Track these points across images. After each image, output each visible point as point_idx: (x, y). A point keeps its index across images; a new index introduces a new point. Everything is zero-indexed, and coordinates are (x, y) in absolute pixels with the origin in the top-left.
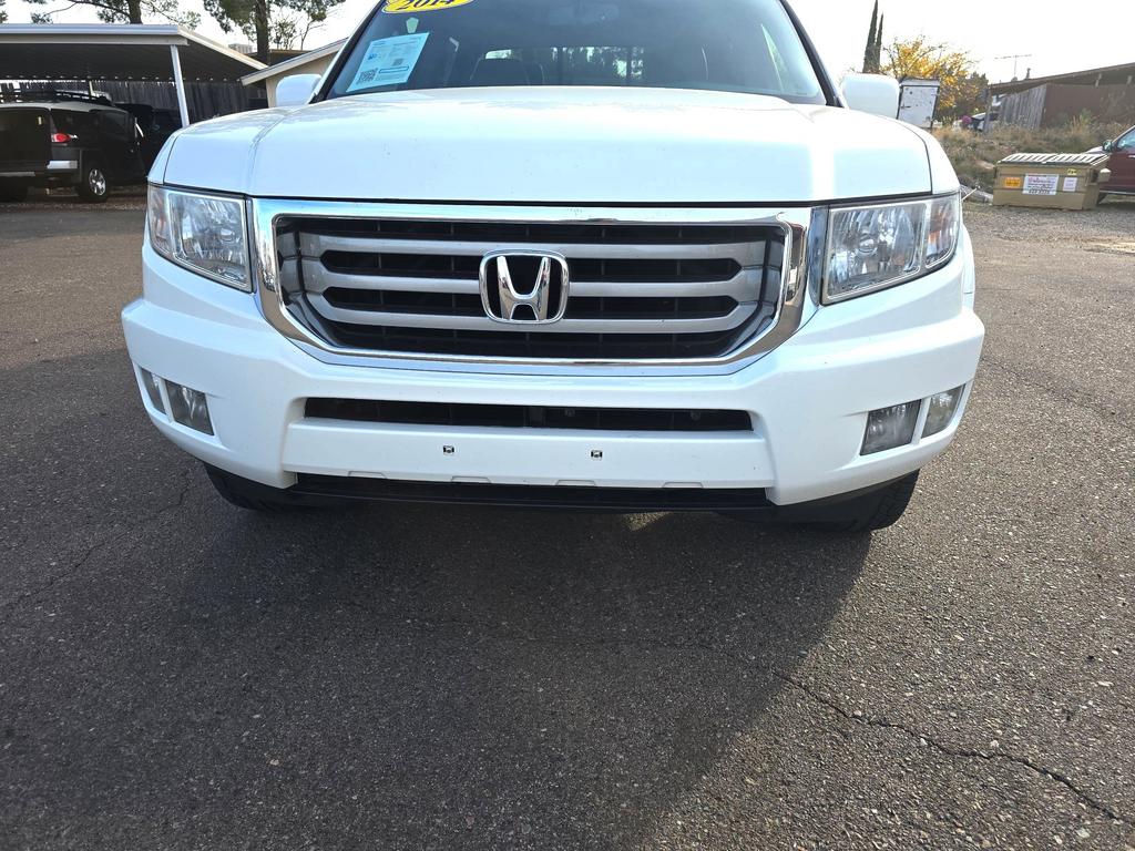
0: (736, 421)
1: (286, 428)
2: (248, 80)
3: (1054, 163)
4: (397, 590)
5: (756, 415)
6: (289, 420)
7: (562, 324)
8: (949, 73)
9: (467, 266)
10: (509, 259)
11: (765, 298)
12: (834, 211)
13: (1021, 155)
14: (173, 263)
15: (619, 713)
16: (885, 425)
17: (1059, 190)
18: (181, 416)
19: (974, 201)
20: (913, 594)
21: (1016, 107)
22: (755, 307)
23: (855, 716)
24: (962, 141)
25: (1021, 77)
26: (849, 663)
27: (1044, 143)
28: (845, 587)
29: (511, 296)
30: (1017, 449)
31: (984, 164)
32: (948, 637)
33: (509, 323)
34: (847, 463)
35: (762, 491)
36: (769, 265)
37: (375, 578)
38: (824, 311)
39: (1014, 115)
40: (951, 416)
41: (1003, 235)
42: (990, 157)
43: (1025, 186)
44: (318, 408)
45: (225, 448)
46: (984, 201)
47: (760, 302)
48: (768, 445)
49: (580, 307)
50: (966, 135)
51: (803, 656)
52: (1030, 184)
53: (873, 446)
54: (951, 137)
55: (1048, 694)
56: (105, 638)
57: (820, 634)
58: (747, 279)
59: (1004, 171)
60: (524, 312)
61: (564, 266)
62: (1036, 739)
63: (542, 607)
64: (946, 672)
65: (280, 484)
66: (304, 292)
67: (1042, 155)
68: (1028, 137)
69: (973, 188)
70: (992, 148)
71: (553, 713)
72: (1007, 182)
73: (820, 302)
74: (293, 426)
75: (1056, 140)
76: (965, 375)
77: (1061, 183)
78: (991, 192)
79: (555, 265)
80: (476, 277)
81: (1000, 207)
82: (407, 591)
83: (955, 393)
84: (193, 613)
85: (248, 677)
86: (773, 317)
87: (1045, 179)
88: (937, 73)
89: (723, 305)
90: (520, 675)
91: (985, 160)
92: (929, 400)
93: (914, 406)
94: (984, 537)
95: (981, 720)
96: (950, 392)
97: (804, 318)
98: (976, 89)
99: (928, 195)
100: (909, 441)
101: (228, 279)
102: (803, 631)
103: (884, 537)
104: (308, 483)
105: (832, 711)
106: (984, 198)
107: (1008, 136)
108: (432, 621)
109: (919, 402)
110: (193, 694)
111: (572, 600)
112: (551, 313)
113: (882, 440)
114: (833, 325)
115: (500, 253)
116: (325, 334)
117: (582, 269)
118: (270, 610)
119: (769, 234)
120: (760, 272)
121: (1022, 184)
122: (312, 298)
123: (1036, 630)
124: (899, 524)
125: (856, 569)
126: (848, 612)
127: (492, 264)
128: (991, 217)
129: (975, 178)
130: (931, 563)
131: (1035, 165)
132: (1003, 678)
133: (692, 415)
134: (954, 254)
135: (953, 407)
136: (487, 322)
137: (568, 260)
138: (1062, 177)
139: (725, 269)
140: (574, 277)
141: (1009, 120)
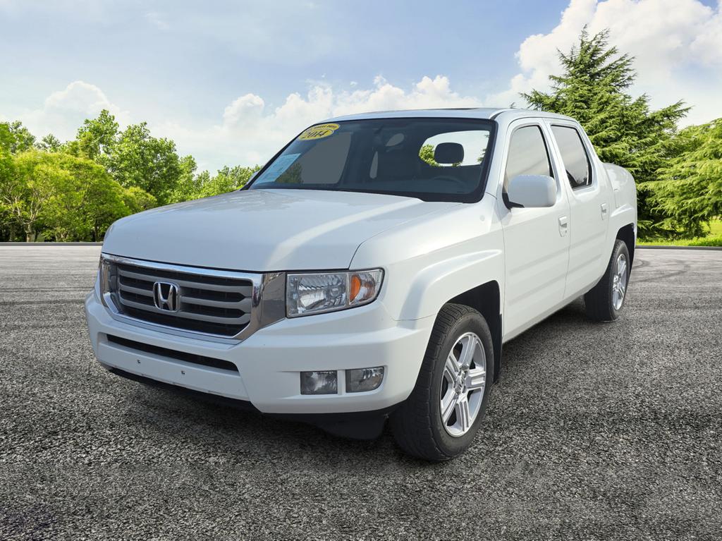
1: (98, 345)
5: (235, 364)
6: (99, 341)
7: (177, 312)
9: (149, 285)
10: (161, 284)
12: (289, 275)
29: (162, 299)
33: (162, 310)
48: (242, 379)
58: (247, 302)
60: (166, 306)
61: (177, 288)
73: (286, 316)
74: (101, 344)
79: (174, 289)
80: (152, 290)
89: (238, 313)
99: (347, 269)
100: (335, 393)
112: (174, 308)
115: (159, 281)
136: (156, 309)
137: (180, 287)
139: (238, 297)
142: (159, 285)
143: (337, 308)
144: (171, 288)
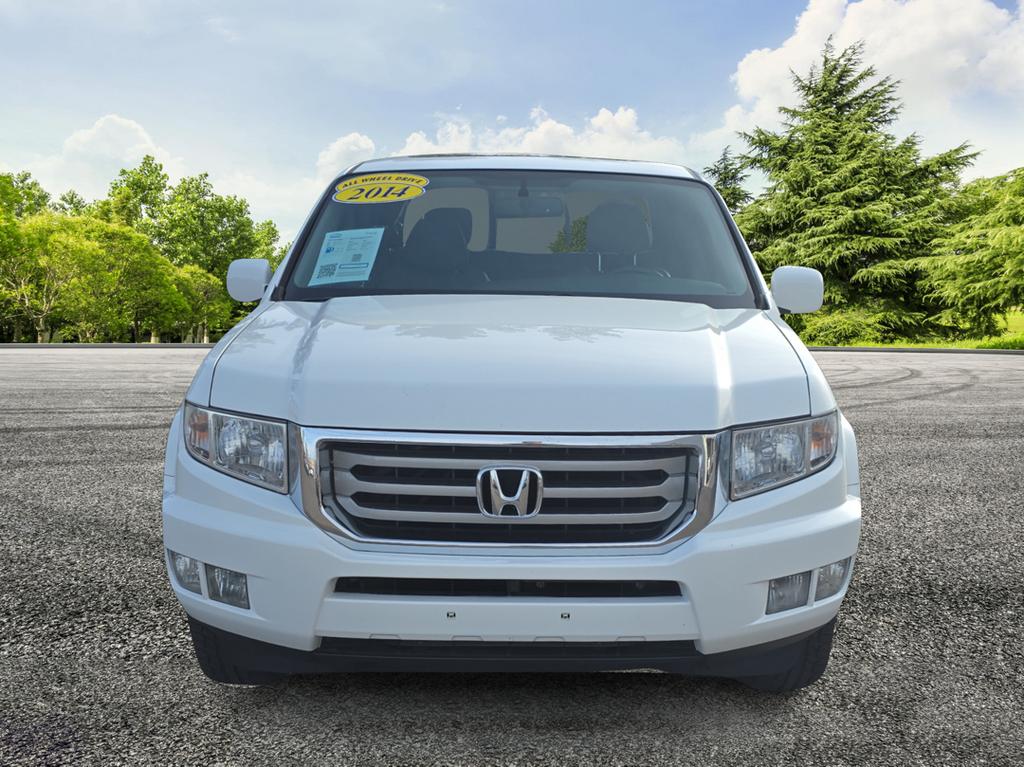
0: (668, 589)
1: (322, 602)
5: (682, 584)
6: (325, 595)
7: (537, 517)
9: (468, 477)
10: (498, 472)
11: (686, 497)
12: (736, 433)
14: (213, 469)
16: (785, 590)
18: (214, 594)
22: (680, 503)
29: (500, 498)
34: (757, 619)
35: (692, 641)
36: (689, 472)
38: (732, 505)
40: (841, 582)
44: (347, 585)
45: (262, 619)
47: (684, 500)
48: (693, 607)
49: (551, 506)
53: (775, 607)
58: (673, 483)
60: (510, 510)
61: (539, 475)
65: (308, 647)
66: (334, 494)
73: (730, 498)
74: (326, 599)
76: (850, 549)
79: (533, 476)
80: (474, 485)
83: (844, 564)
86: (692, 513)
89: (657, 503)
92: (818, 572)
93: (807, 575)
96: (839, 563)
97: (716, 512)
99: (809, 416)
100: (804, 603)
101: (253, 479)
104: (330, 646)
109: (810, 573)
112: (530, 510)
113: (783, 603)
115: (493, 468)
116: (350, 526)
117: (552, 478)
119: (689, 453)
120: (683, 478)
122: (340, 500)
127: (487, 476)
133: (637, 585)
134: (834, 457)
135: (843, 575)
136: (482, 517)
137: (542, 472)
139: (658, 477)
140: (547, 484)
142: (494, 475)
143: (797, 476)
144: (525, 477)
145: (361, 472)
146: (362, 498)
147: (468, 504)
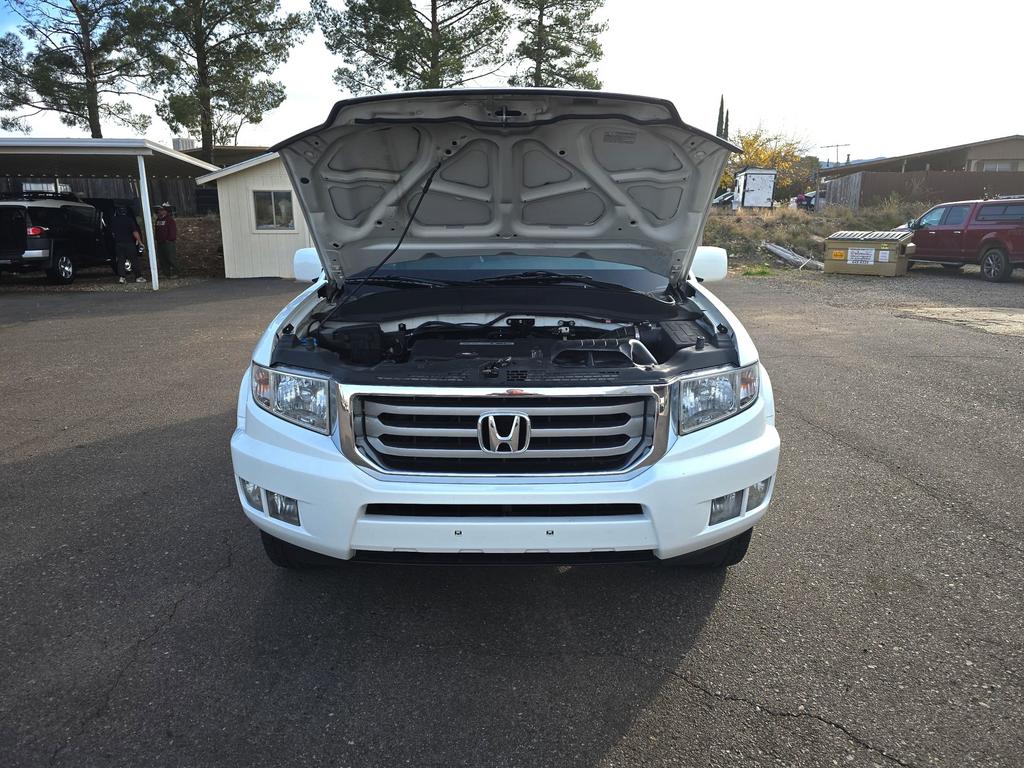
0: (634, 510)
1: (356, 523)
2: (201, 181)
3: (870, 240)
4: (404, 624)
5: (645, 506)
7: (526, 452)
8: (784, 159)
9: (470, 422)
10: (495, 417)
11: (645, 433)
12: (683, 382)
13: (844, 232)
14: (274, 415)
15: (567, 700)
16: (722, 508)
17: (876, 261)
18: (274, 513)
19: (810, 269)
20: (754, 611)
21: (839, 189)
22: (641, 439)
23: (717, 695)
24: (797, 219)
25: (843, 160)
26: (713, 661)
27: (863, 219)
28: (709, 609)
29: (497, 438)
30: (829, 499)
31: (815, 238)
32: (776, 640)
33: (495, 454)
34: (701, 531)
35: (651, 551)
36: (647, 413)
37: (387, 616)
38: (681, 439)
39: (838, 195)
40: (764, 496)
41: (832, 302)
42: (819, 232)
43: (849, 258)
44: (375, 510)
45: (309, 535)
46: (818, 269)
47: (644, 436)
48: (653, 523)
49: (537, 443)
50: (800, 213)
51: (682, 658)
52: (853, 256)
53: (716, 520)
54: (787, 216)
55: (837, 675)
56: (211, 667)
57: (693, 642)
58: (634, 423)
59: (830, 246)
60: (504, 447)
61: (528, 419)
62: (827, 703)
63: (507, 632)
64: (774, 663)
65: (346, 557)
66: (365, 436)
67: (860, 233)
68: (850, 215)
69: (808, 258)
70: (821, 224)
71: (525, 703)
72: (834, 253)
73: (679, 433)
74: (360, 522)
75: (872, 217)
76: (771, 471)
77: (877, 256)
78: (822, 261)
79: (522, 420)
81: (829, 275)
82: (412, 624)
83: (766, 482)
84: (267, 646)
85: (318, 689)
86: (650, 447)
87: (864, 252)
88: (775, 160)
89: (622, 439)
90: (500, 680)
91: (816, 234)
92: (748, 490)
93: (740, 494)
94: (802, 568)
95: (794, 693)
96: (763, 482)
97: (669, 445)
98: (806, 172)
100: (738, 515)
101: (304, 423)
102: (683, 640)
103: (735, 571)
104: (362, 557)
105: (702, 692)
106: (817, 266)
107: (833, 214)
108: (433, 645)
109: (742, 491)
110: (284, 702)
111: (526, 626)
112: (521, 446)
113: (722, 515)
114: (685, 449)
115: (490, 414)
116: (377, 461)
117: (538, 422)
118: (319, 642)
119: (646, 400)
120: (642, 419)
121: (847, 255)
122: (370, 440)
123: (832, 633)
124: (745, 560)
125: (716, 595)
126: (711, 626)
127: (486, 420)
128: (823, 285)
129: (810, 249)
130: (766, 588)
131: (854, 241)
132: (809, 666)
134: (756, 400)
135: (765, 491)
136: (483, 453)
137: (529, 417)
138: (878, 250)
139: (622, 418)
140: (534, 426)
141: (834, 200)
142: (491, 419)
143: (729, 414)
144: (516, 420)
145: (387, 418)
146: (387, 439)
147: (471, 443)
